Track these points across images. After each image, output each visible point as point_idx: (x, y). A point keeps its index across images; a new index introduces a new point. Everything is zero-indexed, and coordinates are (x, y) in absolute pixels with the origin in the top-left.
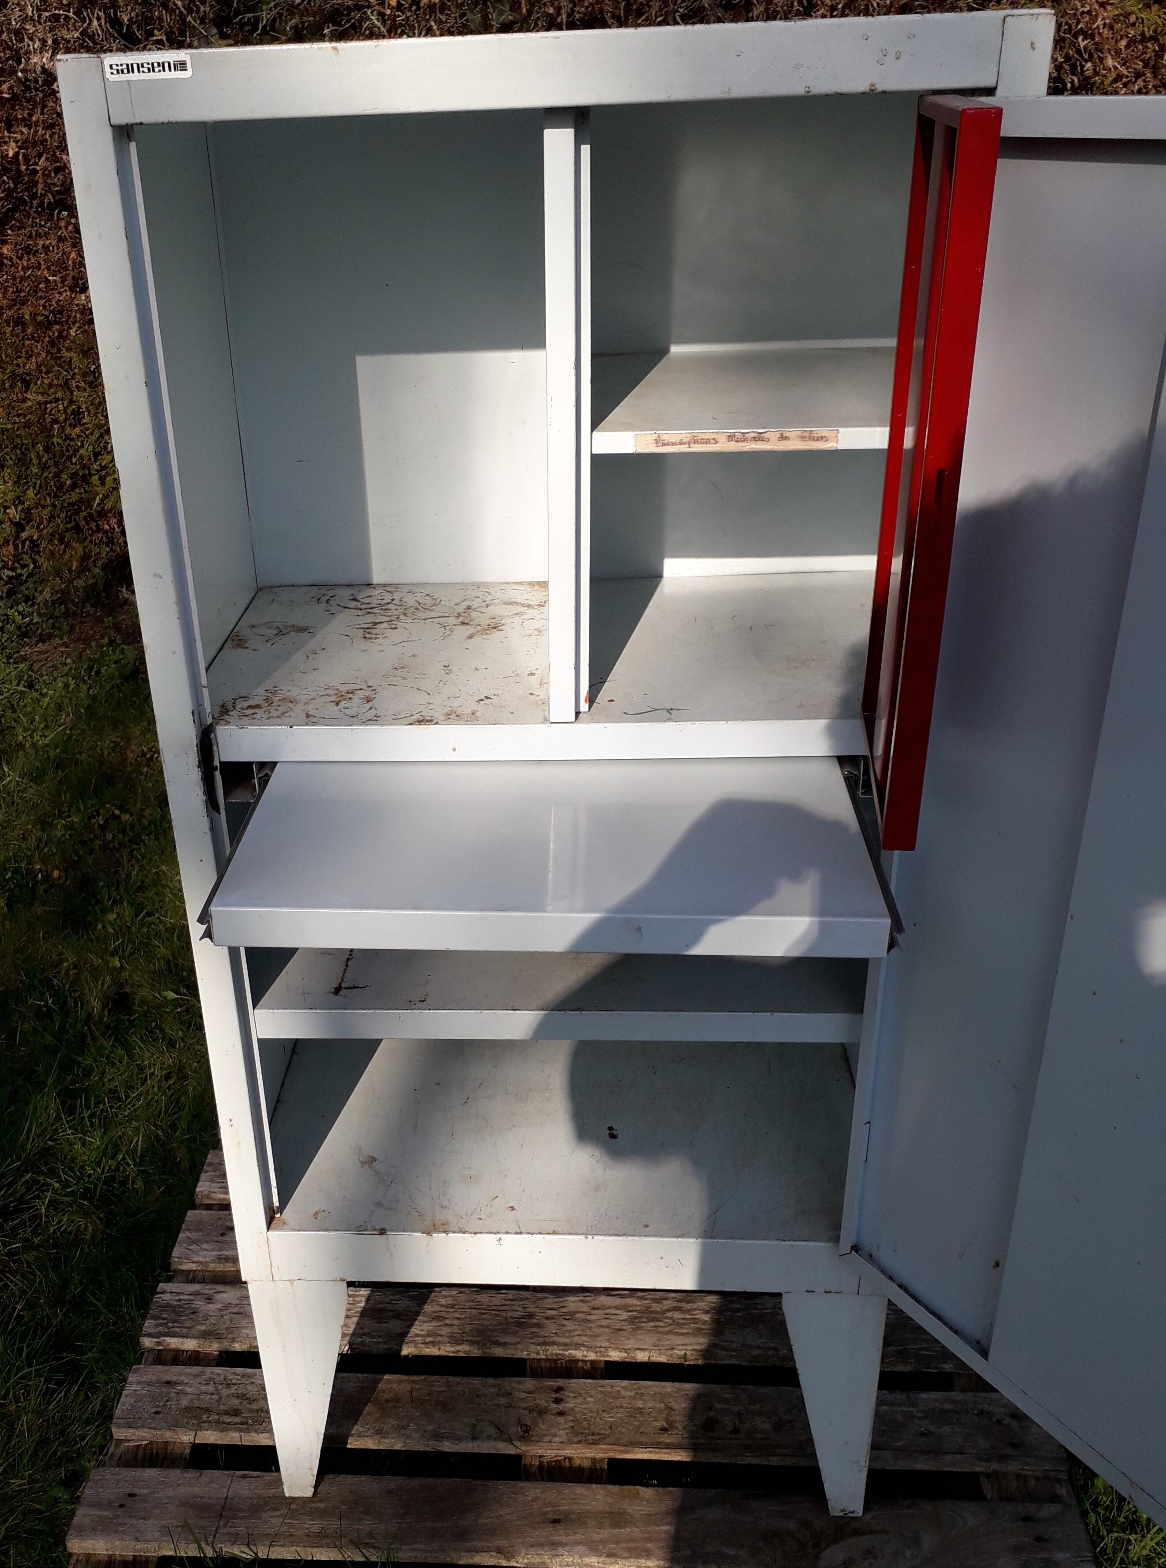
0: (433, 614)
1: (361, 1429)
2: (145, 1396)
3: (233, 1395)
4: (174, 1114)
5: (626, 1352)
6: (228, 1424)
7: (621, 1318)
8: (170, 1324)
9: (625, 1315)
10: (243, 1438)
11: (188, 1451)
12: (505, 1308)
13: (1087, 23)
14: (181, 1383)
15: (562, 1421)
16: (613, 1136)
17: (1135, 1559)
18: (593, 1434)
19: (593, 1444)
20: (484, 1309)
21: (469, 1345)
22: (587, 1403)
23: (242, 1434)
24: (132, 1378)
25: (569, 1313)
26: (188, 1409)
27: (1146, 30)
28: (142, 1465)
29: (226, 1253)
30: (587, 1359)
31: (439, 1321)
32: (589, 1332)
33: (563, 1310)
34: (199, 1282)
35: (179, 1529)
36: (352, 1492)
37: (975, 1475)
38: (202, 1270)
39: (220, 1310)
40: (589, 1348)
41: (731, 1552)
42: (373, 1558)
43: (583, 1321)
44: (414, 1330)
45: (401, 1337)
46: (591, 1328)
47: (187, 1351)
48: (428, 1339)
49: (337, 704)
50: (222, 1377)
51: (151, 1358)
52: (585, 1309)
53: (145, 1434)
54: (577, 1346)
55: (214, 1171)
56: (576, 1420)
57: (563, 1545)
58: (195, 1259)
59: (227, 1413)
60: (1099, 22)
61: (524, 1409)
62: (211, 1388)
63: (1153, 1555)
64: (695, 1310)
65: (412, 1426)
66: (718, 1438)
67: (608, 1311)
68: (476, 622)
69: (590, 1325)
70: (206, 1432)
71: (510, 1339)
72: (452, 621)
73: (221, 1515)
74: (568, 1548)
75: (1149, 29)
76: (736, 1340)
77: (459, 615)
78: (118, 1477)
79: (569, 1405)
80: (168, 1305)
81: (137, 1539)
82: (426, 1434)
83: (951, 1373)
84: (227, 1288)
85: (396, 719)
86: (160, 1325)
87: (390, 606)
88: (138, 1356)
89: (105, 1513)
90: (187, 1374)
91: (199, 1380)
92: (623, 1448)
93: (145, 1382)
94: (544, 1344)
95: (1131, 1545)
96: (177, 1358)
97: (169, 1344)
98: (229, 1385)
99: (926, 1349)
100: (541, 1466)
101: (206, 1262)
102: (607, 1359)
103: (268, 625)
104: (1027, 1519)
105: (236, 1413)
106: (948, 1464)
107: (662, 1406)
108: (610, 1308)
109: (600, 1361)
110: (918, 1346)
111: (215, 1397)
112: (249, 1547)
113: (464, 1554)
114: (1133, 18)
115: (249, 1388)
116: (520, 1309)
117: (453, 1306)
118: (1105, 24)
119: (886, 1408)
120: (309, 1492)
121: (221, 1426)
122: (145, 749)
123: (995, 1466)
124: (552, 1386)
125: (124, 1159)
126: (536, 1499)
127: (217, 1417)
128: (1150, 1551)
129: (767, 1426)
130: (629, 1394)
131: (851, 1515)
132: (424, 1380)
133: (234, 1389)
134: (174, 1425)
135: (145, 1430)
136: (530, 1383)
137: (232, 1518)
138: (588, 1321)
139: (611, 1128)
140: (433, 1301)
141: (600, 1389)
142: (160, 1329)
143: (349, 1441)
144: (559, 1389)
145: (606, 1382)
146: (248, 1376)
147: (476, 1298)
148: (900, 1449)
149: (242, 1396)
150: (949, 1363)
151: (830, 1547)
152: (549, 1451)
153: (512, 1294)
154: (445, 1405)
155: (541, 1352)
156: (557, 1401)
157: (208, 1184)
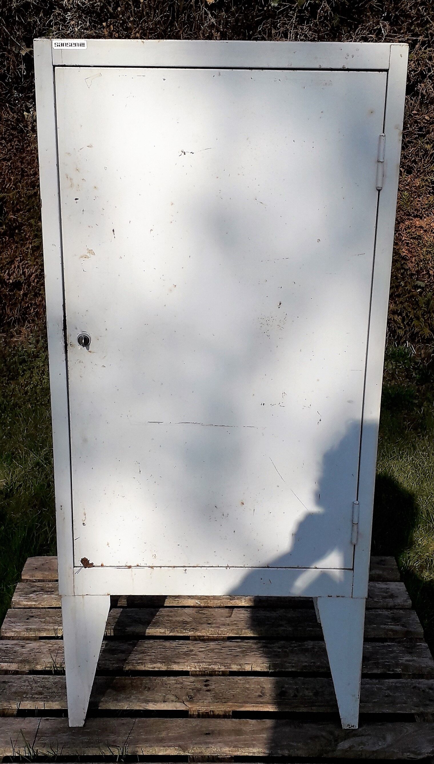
1: (106, 699)
3: (38, 686)
5: (240, 665)
6: (37, 698)
7: (238, 651)
8: (3, 658)
10: (45, 704)
11: (15, 713)
12: (178, 648)
14: (11, 682)
15: (209, 693)
18: (225, 699)
19: (225, 703)
20: (167, 648)
21: (160, 663)
22: (221, 686)
23: (45, 702)
25: (211, 649)
26: (15, 693)
29: (31, 627)
30: (221, 670)
31: (144, 654)
32: (221, 657)
33: (208, 648)
34: (16, 640)
35: (15, 742)
37: (413, 715)
38: (17, 636)
39: (28, 651)
40: (221, 664)
41: (294, 744)
42: (116, 753)
43: (218, 652)
44: (131, 658)
45: (125, 661)
47: (12, 671)
48: (139, 662)
50: (32, 679)
52: (219, 647)
54: (216, 663)
55: (20, 592)
56: (216, 693)
57: (212, 743)
58: (14, 630)
59: (36, 694)
61: (190, 689)
62: (27, 684)
64: (274, 647)
65: (133, 697)
66: (288, 699)
67: (230, 648)
69: (222, 654)
70: (24, 704)
71: (181, 661)
73: (36, 736)
74: (214, 744)
76: (295, 659)
79: (213, 687)
80: (1, 650)
82: (141, 700)
83: (400, 674)
84: (32, 642)
90: (14, 679)
91: (20, 680)
92: (240, 704)
94: (199, 662)
96: (7, 672)
98: (36, 682)
99: (387, 662)
100: (199, 714)
101: (20, 632)
102: (230, 670)
105: (41, 693)
106: (400, 709)
107: (259, 686)
108: (232, 647)
109: (227, 671)
110: (384, 661)
111: (29, 687)
112: (51, 749)
113: (162, 748)
115: (47, 683)
116: (186, 648)
117: (151, 647)
119: (369, 686)
120: (82, 724)
121: (33, 699)
123: (422, 710)
124: (204, 680)
126: (197, 725)
127: (31, 695)
129: (311, 694)
130: (242, 682)
131: (352, 728)
132: (139, 678)
133: (39, 684)
134: (8, 700)
136: (192, 679)
137: (42, 737)
138: (221, 652)
140: (140, 645)
141: (227, 680)
143: (100, 705)
144: (207, 681)
145: (230, 677)
146: (46, 678)
147: (163, 644)
148: (375, 702)
149: (44, 687)
150: (399, 668)
151: (342, 741)
152: (202, 708)
153: (181, 642)
154: (149, 689)
155: (197, 667)
156: (206, 686)
157: (18, 597)
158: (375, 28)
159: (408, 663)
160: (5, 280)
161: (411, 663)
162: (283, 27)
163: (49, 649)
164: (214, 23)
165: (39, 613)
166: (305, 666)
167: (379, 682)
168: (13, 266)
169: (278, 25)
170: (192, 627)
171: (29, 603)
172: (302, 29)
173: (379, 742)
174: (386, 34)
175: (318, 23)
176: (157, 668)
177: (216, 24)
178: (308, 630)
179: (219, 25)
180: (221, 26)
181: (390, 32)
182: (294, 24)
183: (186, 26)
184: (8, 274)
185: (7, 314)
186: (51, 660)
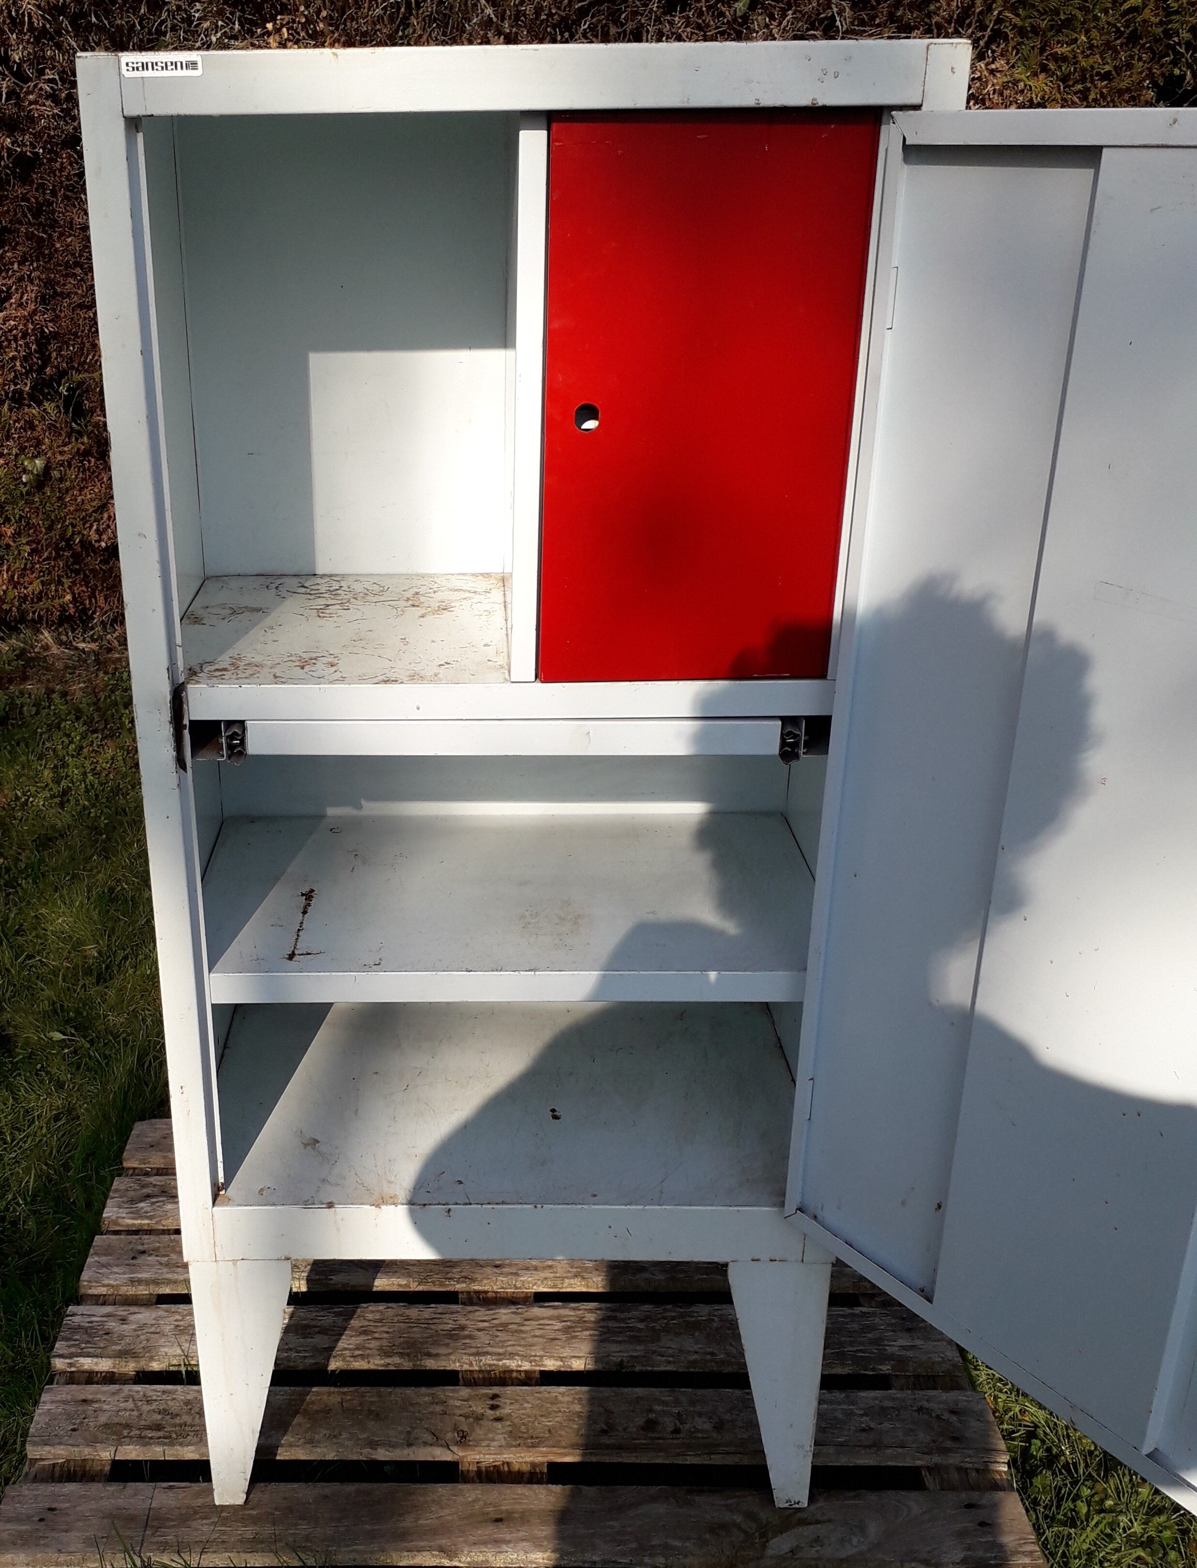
0: (382, 598)
1: (292, 1439)
2: (60, 1414)
3: (154, 1411)
4: (66, 1153)
5: (562, 1361)
6: (151, 1438)
7: (556, 1328)
8: (83, 1345)
9: (559, 1325)
10: (167, 1452)
11: (107, 1468)
12: (436, 1321)
13: (978, 88)
14: (98, 1401)
15: (500, 1426)
16: (556, 1117)
17: (1076, 1554)
18: (532, 1437)
19: (533, 1447)
20: (413, 1323)
21: (399, 1358)
22: (525, 1409)
23: (166, 1447)
24: (45, 1397)
25: (502, 1325)
26: (106, 1426)
27: (1034, 96)
28: (60, 1481)
29: (140, 1276)
30: (522, 1369)
31: (367, 1335)
32: (523, 1343)
33: (495, 1322)
34: (109, 1305)
35: (105, 1540)
36: (285, 1498)
37: (917, 1470)
38: (112, 1295)
39: (135, 1330)
40: (524, 1357)
41: (678, 1544)
42: (311, 1562)
43: (516, 1331)
44: (341, 1345)
45: (329, 1351)
46: (524, 1339)
47: (101, 1373)
48: (357, 1353)
49: (303, 668)
50: (141, 1393)
51: (63, 1380)
52: (518, 1320)
53: (62, 1452)
54: (511, 1356)
55: (120, 1197)
56: (514, 1425)
57: (508, 1542)
58: (106, 1282)
59: (149, 1428)
60: (990, 88)
61: (460, 1415)
62: (130, 1405)
63: (1093, 1548)
64: (630, 1319)
65: (345, 1435)
66: (659, 1438)
67: (541, 1322)
68: (426, 604)
69: (524, 1335)
70: (127, 1447)
71: (442, 1351)
72: (402, 603)
73: (147, 1526)
74: (511, 1545)
75: (1037, 96)
76: (673, 1346)
77: (408, 599)
78: (35, 1493)
79: (506, 1410)
80: (80, 1327)
81: (60, 1551)
82: (360, 1442)
83: (889, 1375)
84: (142, 1309)
85: (362, 679)
86: (73, 1346)
87: (339, 592)
88: (50, 1377)
89: (24, 1528)
90: (104, 1393)
91: (116, 1398)
92: (563, 1451)
93: (59, 1401)
94: (478, 1354)
95: (1071, 1539)
96: (90, 1378)
97: (82, 1365)
98: (149, 1402)
99: (861, 1350)
100: (479, 1472)
101: (117, 1286)
102: (542, 1369)
103: (223, 606)
104: (969, 1506)
105: (158, 1427)
106: (892, 1458)
107: (602, 1410)
108: (543, 1319)
109: (535, 1371)
110: (854, 1349)
111: (135, 1413)
112: (179, 1555)
113: (405, 1553)
114: (1021, 85)
115: (171, 1403)
116: (451, 1322)
117: (380, 1321)
118: (995, 90)
119: (826, 1406)
120: (240, 1499)
121: (142, 1440)
122: (19, 794)
123: (937, 1459)
124: (488, 1394)
125: (15, 1198)
126: (476, 1500)
127: (138, 1432)
128: (1090, 1544)
129: (707, 1426)
130: (566, 1399)
131: (797, 1506)
132: (356, 1391)
133: (154, 1406)
134: (93, 1441)
135: (62, 1447)
136: (465, 1392)
137: (159, 1528)
138: (521, 1331)
139: (553, 1111)
140: (359, 1316)
141: (536, 1395)
142: (73, 1350)
143: (279, 1452)
144: (495, 1397)
145: (543, 1388)
146: (170, 1392)
147: (404, 1313)
148: (841, 1445)
149: (164, 1412)
150: (886, 1365)
151: (776, 1536)
152: (487, 1456)
153: (441, 1307)
154: (377, 1414)
155: (474, 1363)
156: (493, 1407)
157: (115, 1209)
158: (822, 16)
159: (903, 1353)
160: (90, 542)
161: (910, 1354)
162: (632, 20)
163: (177, 1326)
164: (492, 16)
165: (158, 1244)
166: (694, 1363)
167: (847, 1397)
168: (106, 515)
169: (623, 16)
170: (463, 1274)
171: (136, 1222)
172: (671, 23)
173: (852, 1537)
174: (845, 27)
175: (704, 9)
176: (394, 1365)
177: (495, 19)
178: (699, 1279)
179: (502, 21)
180: (506, 22)
181: (852, 23)
182: (656, 12)
183: (435, 25)
184: (98, 530)
185: (100, 607)
186: (179, 1351)
